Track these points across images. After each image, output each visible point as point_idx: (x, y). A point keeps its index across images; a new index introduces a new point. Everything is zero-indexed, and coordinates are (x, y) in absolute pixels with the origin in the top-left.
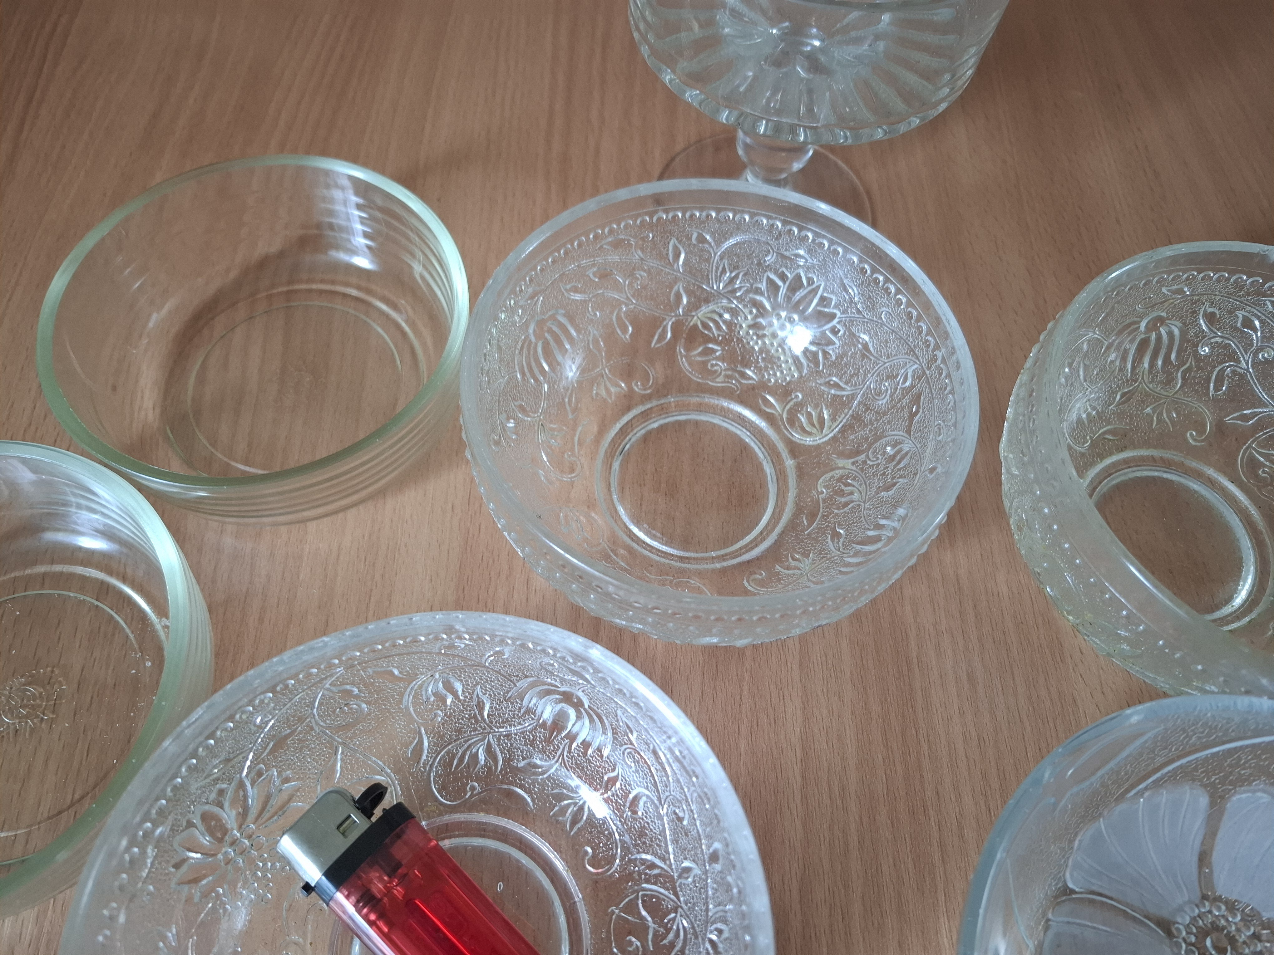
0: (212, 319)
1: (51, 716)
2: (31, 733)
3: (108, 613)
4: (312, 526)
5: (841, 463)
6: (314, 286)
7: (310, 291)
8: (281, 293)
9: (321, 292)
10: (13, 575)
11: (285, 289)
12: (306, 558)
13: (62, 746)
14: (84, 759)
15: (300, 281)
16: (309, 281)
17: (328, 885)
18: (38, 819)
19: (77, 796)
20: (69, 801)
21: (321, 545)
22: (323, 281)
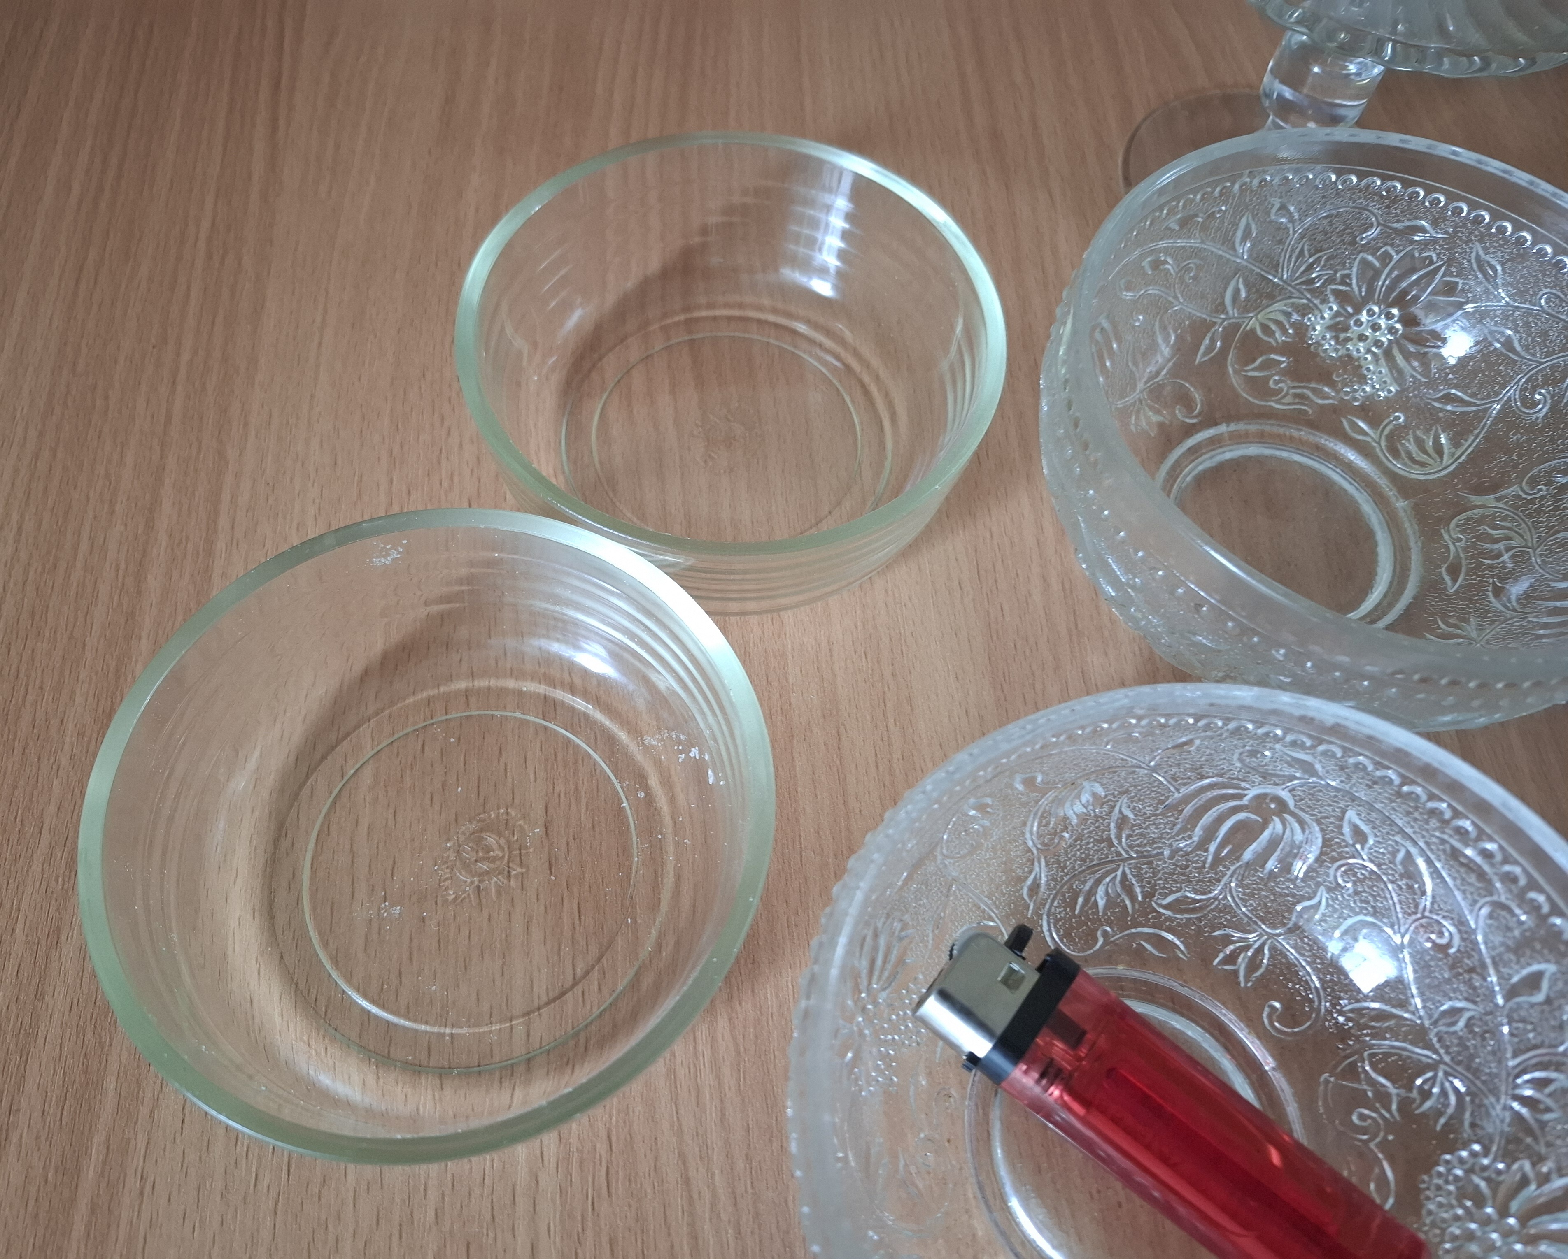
0: (600, 359)
1: (519, 870)
2: (499, 893)
3: (563, 736)
4: (788, 616)
5: (1478, 500)
6: (718, 312)
7: (715, 318)
8: (677, 324)
9: (730, 319)
10: (425, 694)
11: (682, 317)
12: (790, 657)
13: (542, 908)
14: (577, 922)
15: (699, 307)
16: (711, 306)
17: (1000, 1061)
18: (536, 1004)
19: (579, 972)
20: (570, 980)
21: (805, 640)
22: (726, 306)
